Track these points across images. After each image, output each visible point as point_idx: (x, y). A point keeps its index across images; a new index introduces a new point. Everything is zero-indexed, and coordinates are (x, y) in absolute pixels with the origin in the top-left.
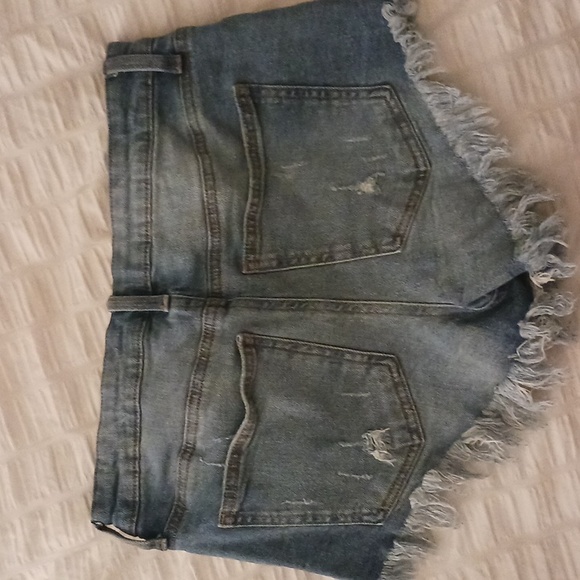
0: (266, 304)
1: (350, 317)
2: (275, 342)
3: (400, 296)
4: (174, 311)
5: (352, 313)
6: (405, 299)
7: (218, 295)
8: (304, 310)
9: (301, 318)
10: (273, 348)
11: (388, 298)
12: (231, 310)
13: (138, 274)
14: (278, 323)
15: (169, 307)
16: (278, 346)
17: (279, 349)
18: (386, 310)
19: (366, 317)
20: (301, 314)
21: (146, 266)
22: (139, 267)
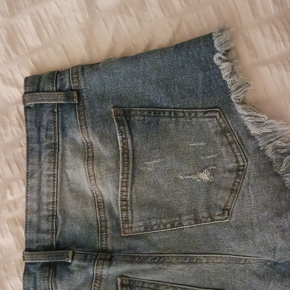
0: (137, 259)
1: (194, 266)
2: (143, 283)
3: (228, 251)
4: (75, 262)
5: (196, 263)
6: (232, 253)
7: (105, 251)
8: (162, 263)
9: (160, 268)
10: (142, 287)
11: (220, 252)
12: (114, 263)
13: (47, 237)
14: (145, 271)
15: (72, 259)
16: (146, 285)
17: (147, 288)
18: (219, 261)
19: (205, 265)
20: (160, 265)
21: (53, 231)
22: (47, 232)
